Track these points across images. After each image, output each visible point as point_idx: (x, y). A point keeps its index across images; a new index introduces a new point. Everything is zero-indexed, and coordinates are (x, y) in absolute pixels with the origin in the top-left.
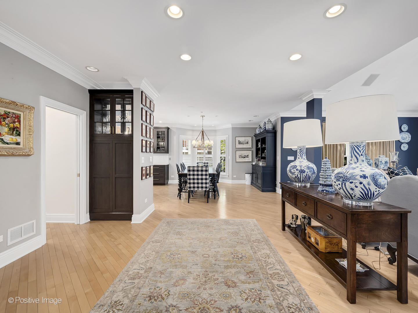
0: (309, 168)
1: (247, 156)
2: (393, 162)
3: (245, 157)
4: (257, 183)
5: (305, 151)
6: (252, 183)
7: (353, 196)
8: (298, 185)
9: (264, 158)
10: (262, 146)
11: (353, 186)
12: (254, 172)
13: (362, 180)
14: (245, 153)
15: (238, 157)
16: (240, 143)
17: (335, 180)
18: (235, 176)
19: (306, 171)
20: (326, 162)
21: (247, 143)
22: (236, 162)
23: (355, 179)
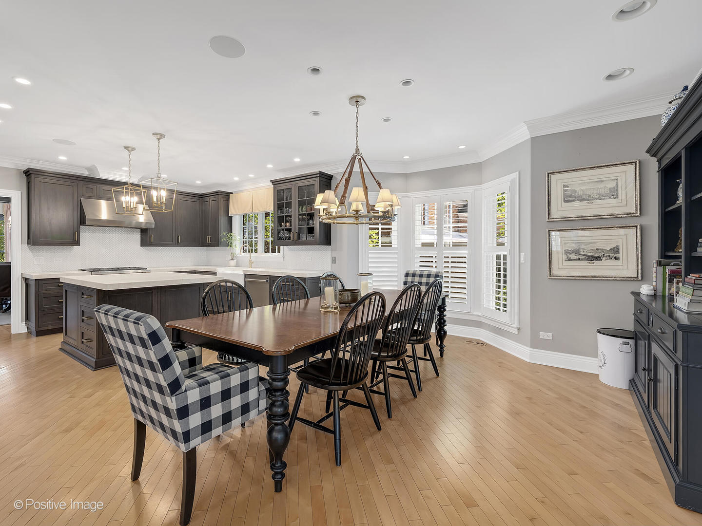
1: (614, 254)
3: (598, 258)
4: (653, 411)
14: (603, 239)
15: (563, 256)
16: (571, 196)
18: (545, 335)
21: (614, 193)
22: (554, 277)
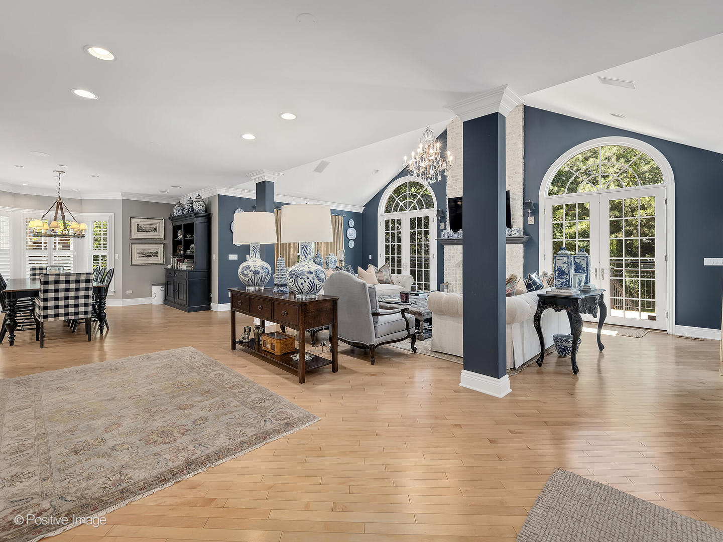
0: (263, 268)
1: (156, 254)
2: (341, 261)
3: (150, 256)
4: (177, 300)
5: (258, 249)
6: (166, 301)
7: (303, 290)
8: (251, 289)
9: (191, 257)
10: (185, 236)
11: (302, 281)
12: (170, 281)
13: (309, 275)
14: (152, 248)
15: (137, 255)
16: (139, 229)
17: (289, 278)
18: (128, 292)
19: (261, 271)
20: (281, 261)
21: (155, 230)
22: (132, 265)
23: (304, 275)
